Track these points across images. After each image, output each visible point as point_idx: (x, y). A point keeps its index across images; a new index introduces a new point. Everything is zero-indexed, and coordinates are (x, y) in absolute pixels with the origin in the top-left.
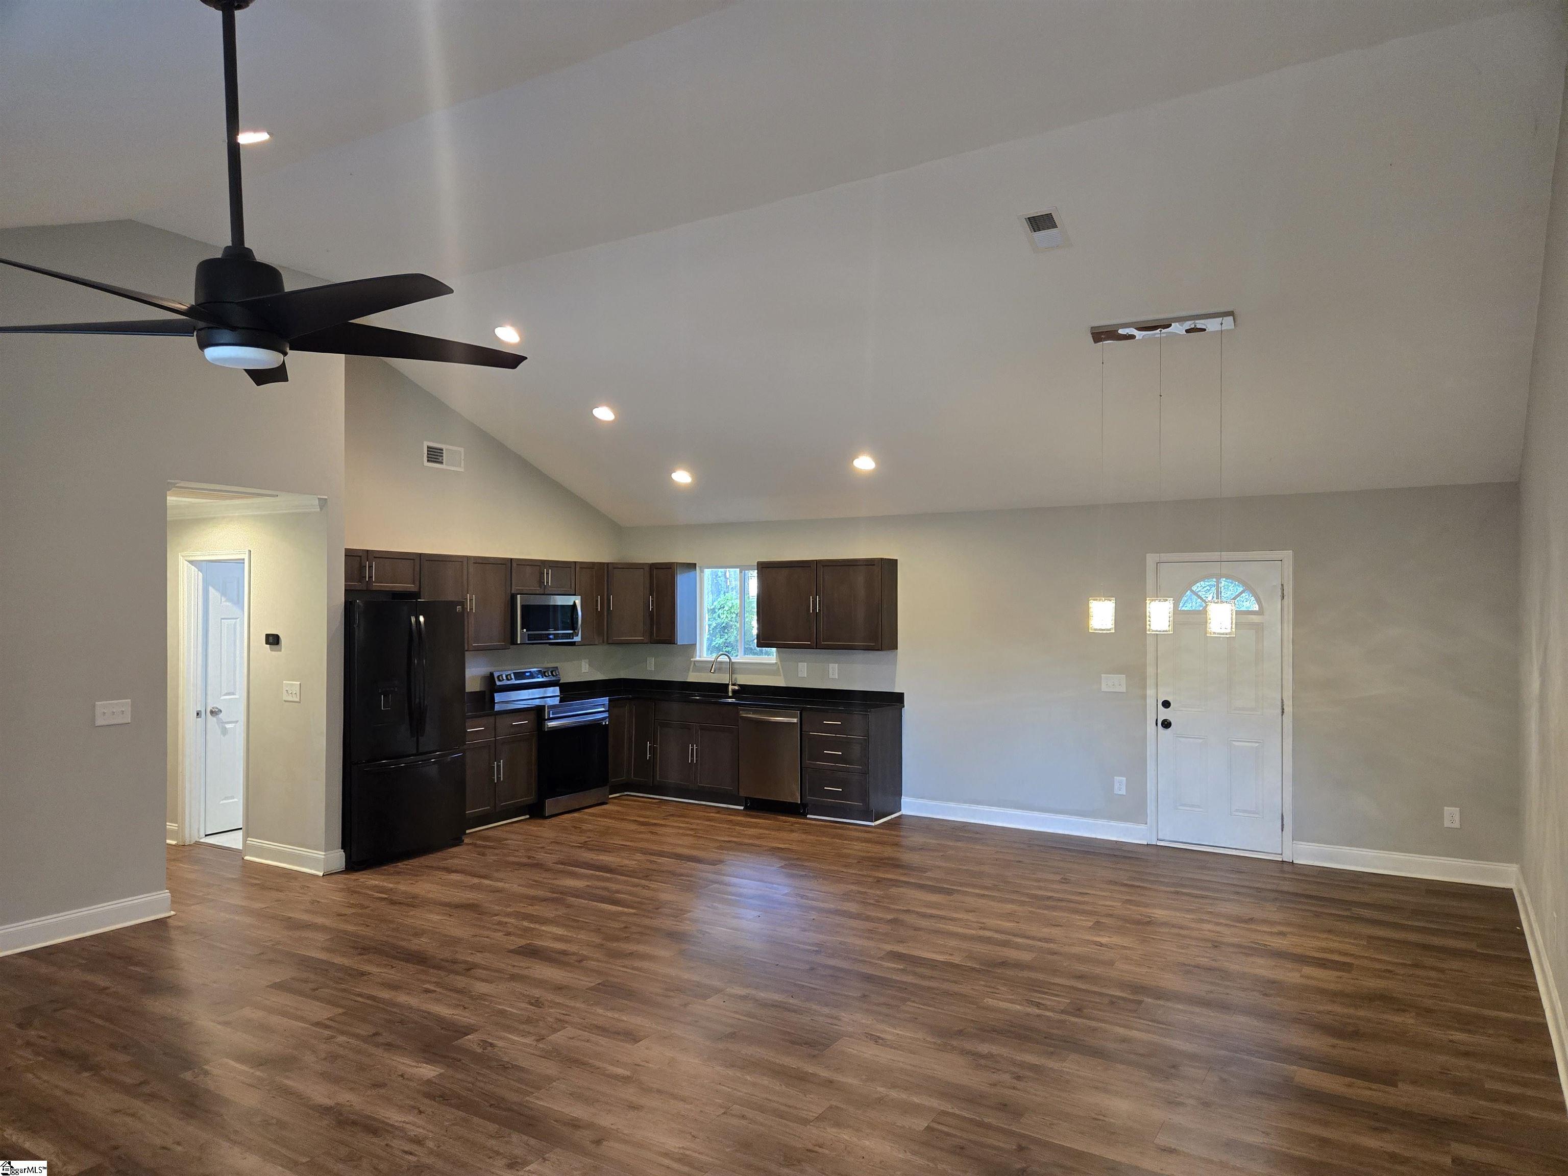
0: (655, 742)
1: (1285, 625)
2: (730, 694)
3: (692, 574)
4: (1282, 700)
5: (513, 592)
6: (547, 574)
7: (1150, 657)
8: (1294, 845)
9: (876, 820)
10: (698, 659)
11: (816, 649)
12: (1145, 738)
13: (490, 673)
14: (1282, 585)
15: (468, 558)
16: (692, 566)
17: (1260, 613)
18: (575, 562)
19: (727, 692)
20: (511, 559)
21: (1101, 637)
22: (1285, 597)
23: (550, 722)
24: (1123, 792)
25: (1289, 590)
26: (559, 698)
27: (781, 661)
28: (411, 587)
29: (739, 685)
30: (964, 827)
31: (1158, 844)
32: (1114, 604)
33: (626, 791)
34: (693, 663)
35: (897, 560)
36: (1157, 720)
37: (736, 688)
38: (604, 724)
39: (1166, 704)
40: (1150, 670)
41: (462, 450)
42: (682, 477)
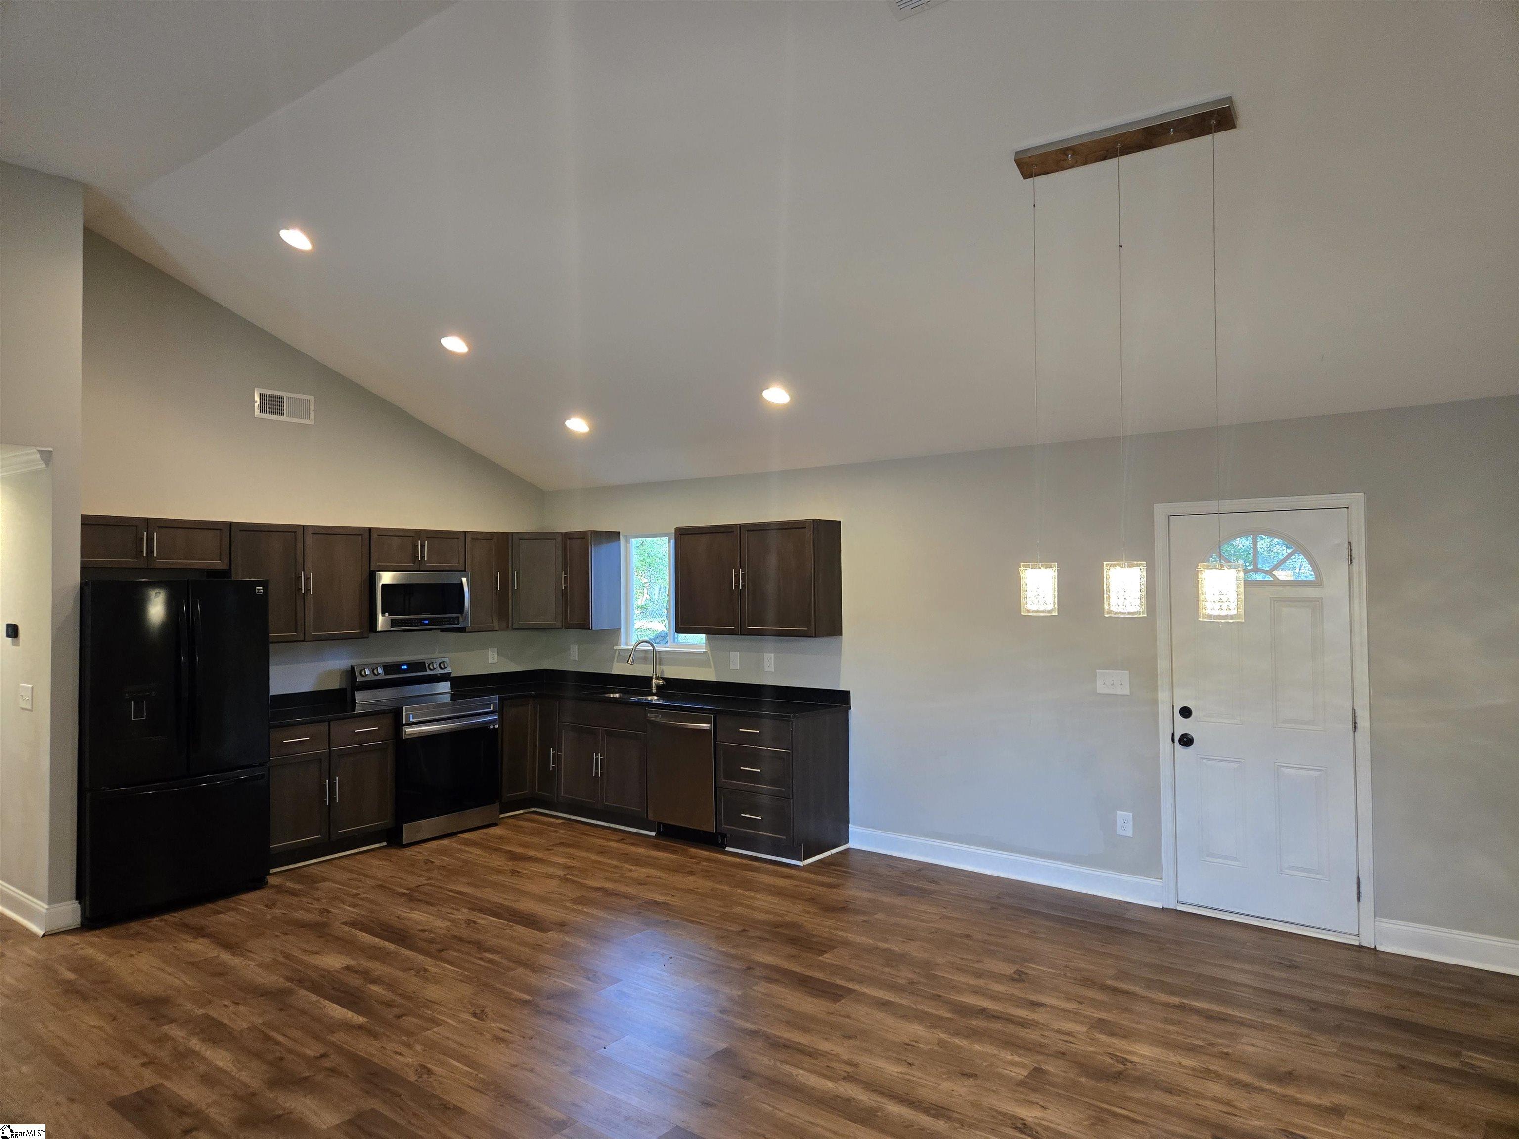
0: (560, 750)
1: (1356, 601)
2: (654, 691)
3: (613, 545)
4: (1354, 710)
5: (372, 569)
6: (423, 546)
7: (1162, 648)
8: (1377, 923)
9: (805, 858)
10: (623, 646)
11: (741, 635)
12: (1156, 757)
13: (351, 666)
14: (1350, 543)
15: (304, 527)
16: (615, 536)
17: (1317, 583)
18: (465, 533)
19: (651, 687)
20: (370, 530)
21: (1040, 622)
22: (1354, 560)
23: (409, 728)
24: (1129, 833)
25: (1360, 550)
26: (450, 695)
27: (710, 650)
28: (216, 563)
29: (663, 679)
30: (922, 871)
31: (1179, 908)
32: (1056, 573)
33: (533, 807)
34: (617, 651)
35: (839, 522)
36: (1173, 735)
37: (661, 682)
38: (492, 727)
39: (1186, 712)
40: (1162, 665)
41: (312, 398)
42: (578, 425)
